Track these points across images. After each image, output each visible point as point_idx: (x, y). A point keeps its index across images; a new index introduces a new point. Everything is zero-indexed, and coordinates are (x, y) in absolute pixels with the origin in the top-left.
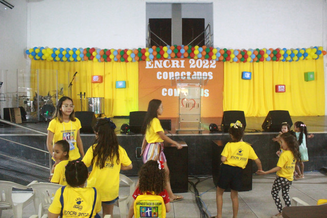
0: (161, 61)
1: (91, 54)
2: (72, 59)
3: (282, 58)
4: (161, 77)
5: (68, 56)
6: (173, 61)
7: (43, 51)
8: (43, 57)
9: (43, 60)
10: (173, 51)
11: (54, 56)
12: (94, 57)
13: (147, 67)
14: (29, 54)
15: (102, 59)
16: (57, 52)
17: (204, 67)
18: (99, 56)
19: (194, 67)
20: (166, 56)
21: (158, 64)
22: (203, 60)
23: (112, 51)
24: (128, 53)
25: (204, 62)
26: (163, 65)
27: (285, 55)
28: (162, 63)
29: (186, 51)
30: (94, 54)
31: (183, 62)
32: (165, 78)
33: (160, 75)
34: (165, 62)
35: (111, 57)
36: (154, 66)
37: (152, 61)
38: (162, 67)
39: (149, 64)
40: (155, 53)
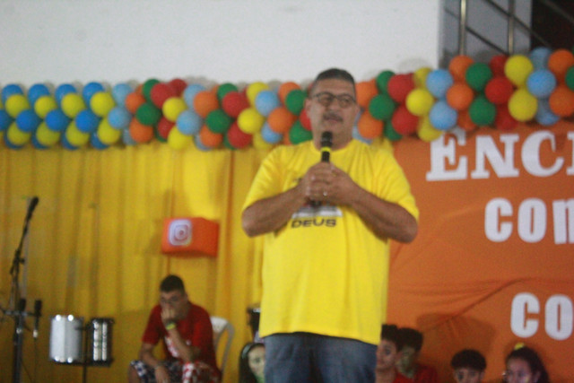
0: (509, 140)
1: (161, 111)
4: (507, 229)
10: (560, 82)
11: (3, 119)
12: (172, 125)
13: (437, 173)
15: (209, 137)
18: (188, 121)
20: (521, 107)
21: (494, 154)
23: (252, 95)
26: (518, 161)
28: (518, 148)
30: (171, 108)
32: (531, 233)
33: (502, 219)
34: (535, 141)
35: (247, 121)
36: (472, 166)
37: (462, 142)
38: (515, 173)
39: (446, 160)
40: (460, 96)
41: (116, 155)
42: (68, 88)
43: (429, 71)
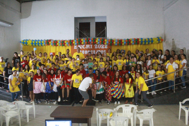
0: (81, 45)
1: (49, 43)
3: (140, 43)
5: (39, 44)
6: (87, 45)
7: (27, 42)
8: (28, 44)
9: (27, 45)
10: (86, 41)
11: (32, 43)
12: (50, 44)
13: (75, 48)
14: (21, 43)
15: (54, 45)
16: (34, 42)
17: (102, 48)
18: (52, 44)
19: (97, 48)
20: (82, 43)
22: (101, 45)
23: (58, 41)
24: (65, 42)
25: (102, 46)
26: (82, 47)
27: (142, 42)
29: (92, 41)
30: (50, 43)
31: (91, 45)
34: (83, 45)
35: (58, 44)
37: (77, 45)
40: (77, 42)
41: (43, 47)
42: (39, 40)
43: (74, 40)
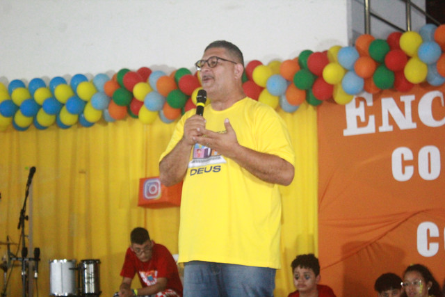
0: (407, 99)
1: (131, 94)
2: (67, 117)
4: (410, 170)
11: (9, 109)
13: (352, 130)
18: (154, 100)
21: (396, 112)
26: (415, 117)
30: (139, 91)
32: (429, 173)
33: (405, 163)
36: (379, 122)
37: (370, 103)
38: (414, 126)
39: (358, 118)
40: (366, 67)
41: (100, 130)
42: (59, 80)
43: (340, 48)
